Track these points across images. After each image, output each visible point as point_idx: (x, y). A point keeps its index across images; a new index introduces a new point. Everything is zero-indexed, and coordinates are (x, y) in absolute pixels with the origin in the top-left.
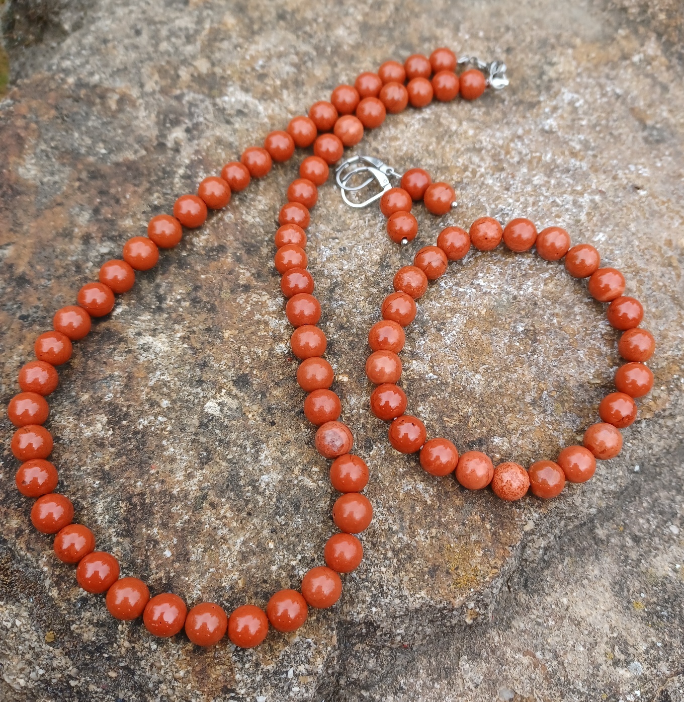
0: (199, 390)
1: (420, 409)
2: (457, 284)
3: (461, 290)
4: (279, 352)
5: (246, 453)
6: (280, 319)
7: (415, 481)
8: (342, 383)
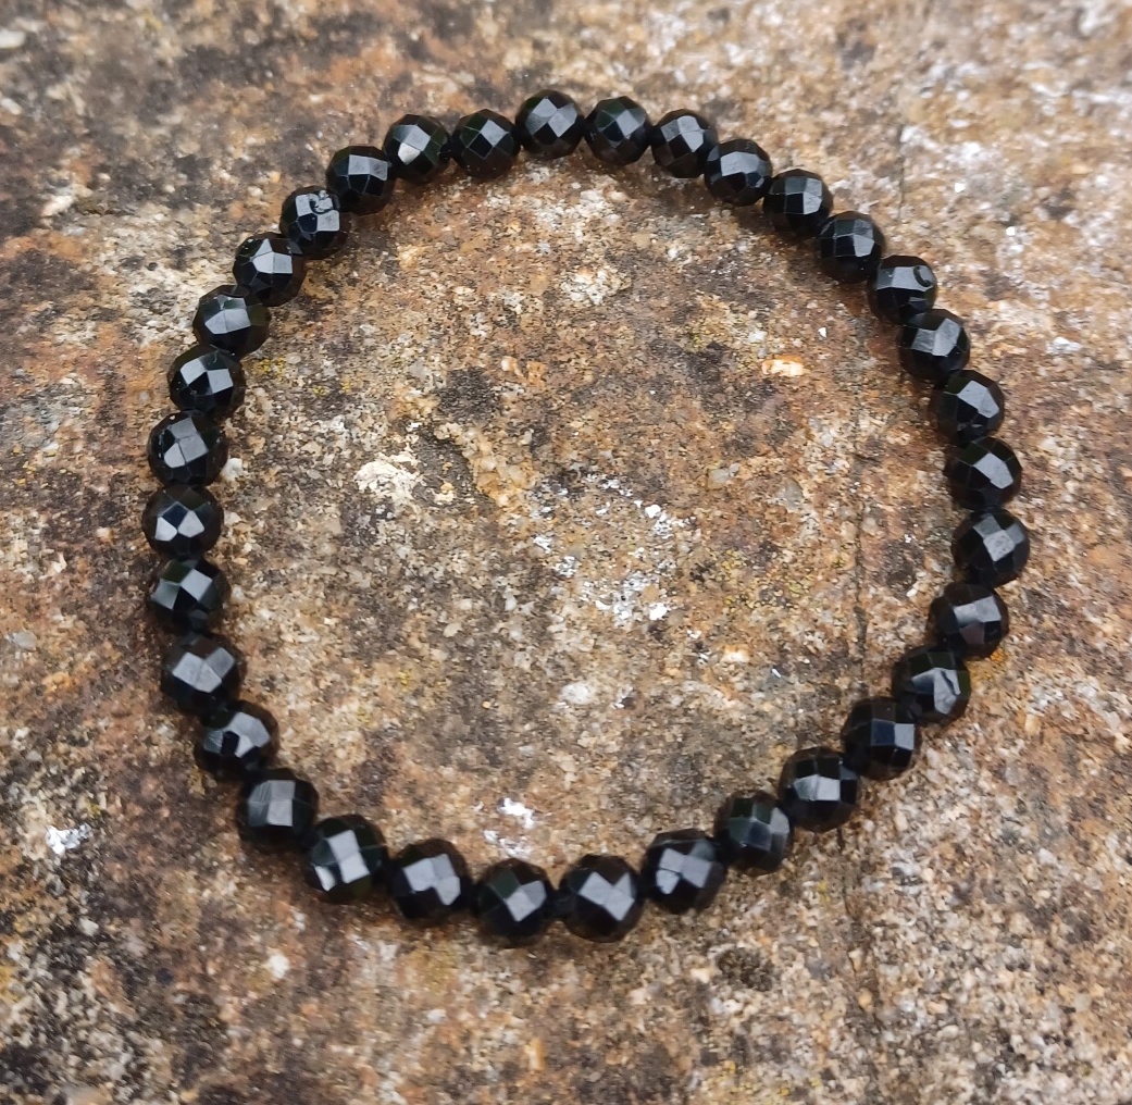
0: (337, 424)
1: (1048, 444)
2: (1085, 84)
3: (1099, 98)
4: (576, 297)
5: (505, 616)
6: (568, 205)
7: (1069, 673)
8: (785, 381)
